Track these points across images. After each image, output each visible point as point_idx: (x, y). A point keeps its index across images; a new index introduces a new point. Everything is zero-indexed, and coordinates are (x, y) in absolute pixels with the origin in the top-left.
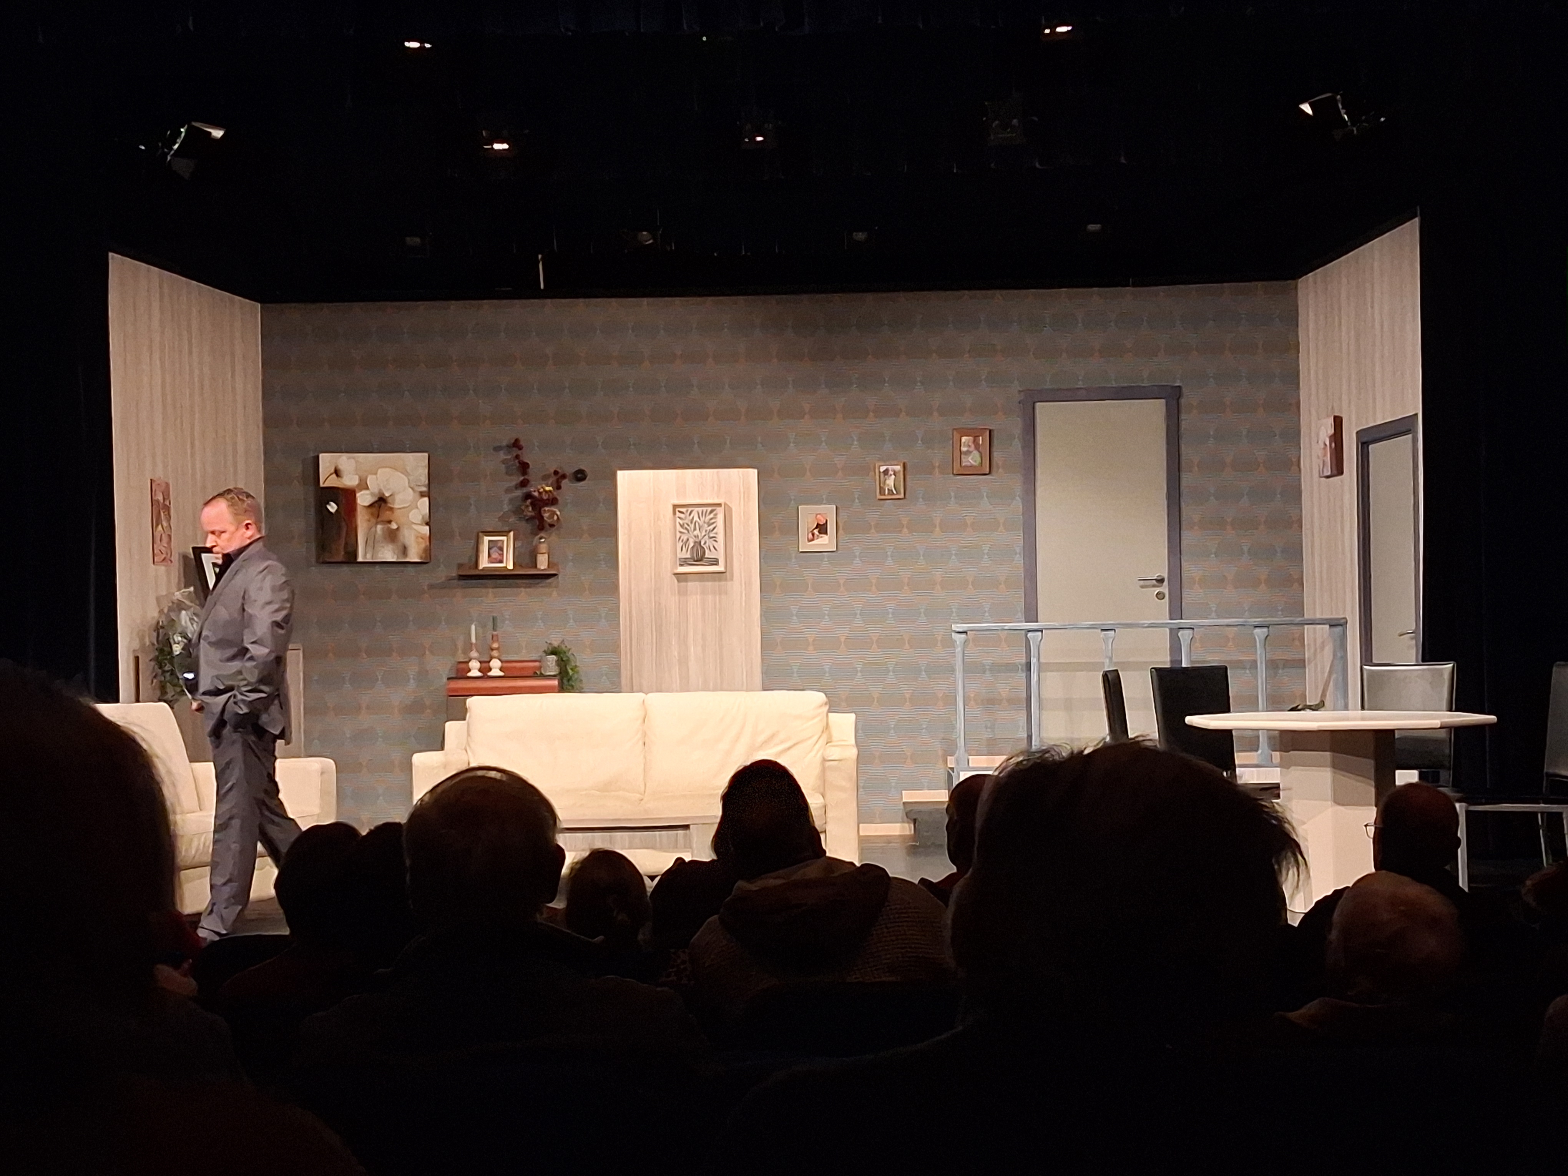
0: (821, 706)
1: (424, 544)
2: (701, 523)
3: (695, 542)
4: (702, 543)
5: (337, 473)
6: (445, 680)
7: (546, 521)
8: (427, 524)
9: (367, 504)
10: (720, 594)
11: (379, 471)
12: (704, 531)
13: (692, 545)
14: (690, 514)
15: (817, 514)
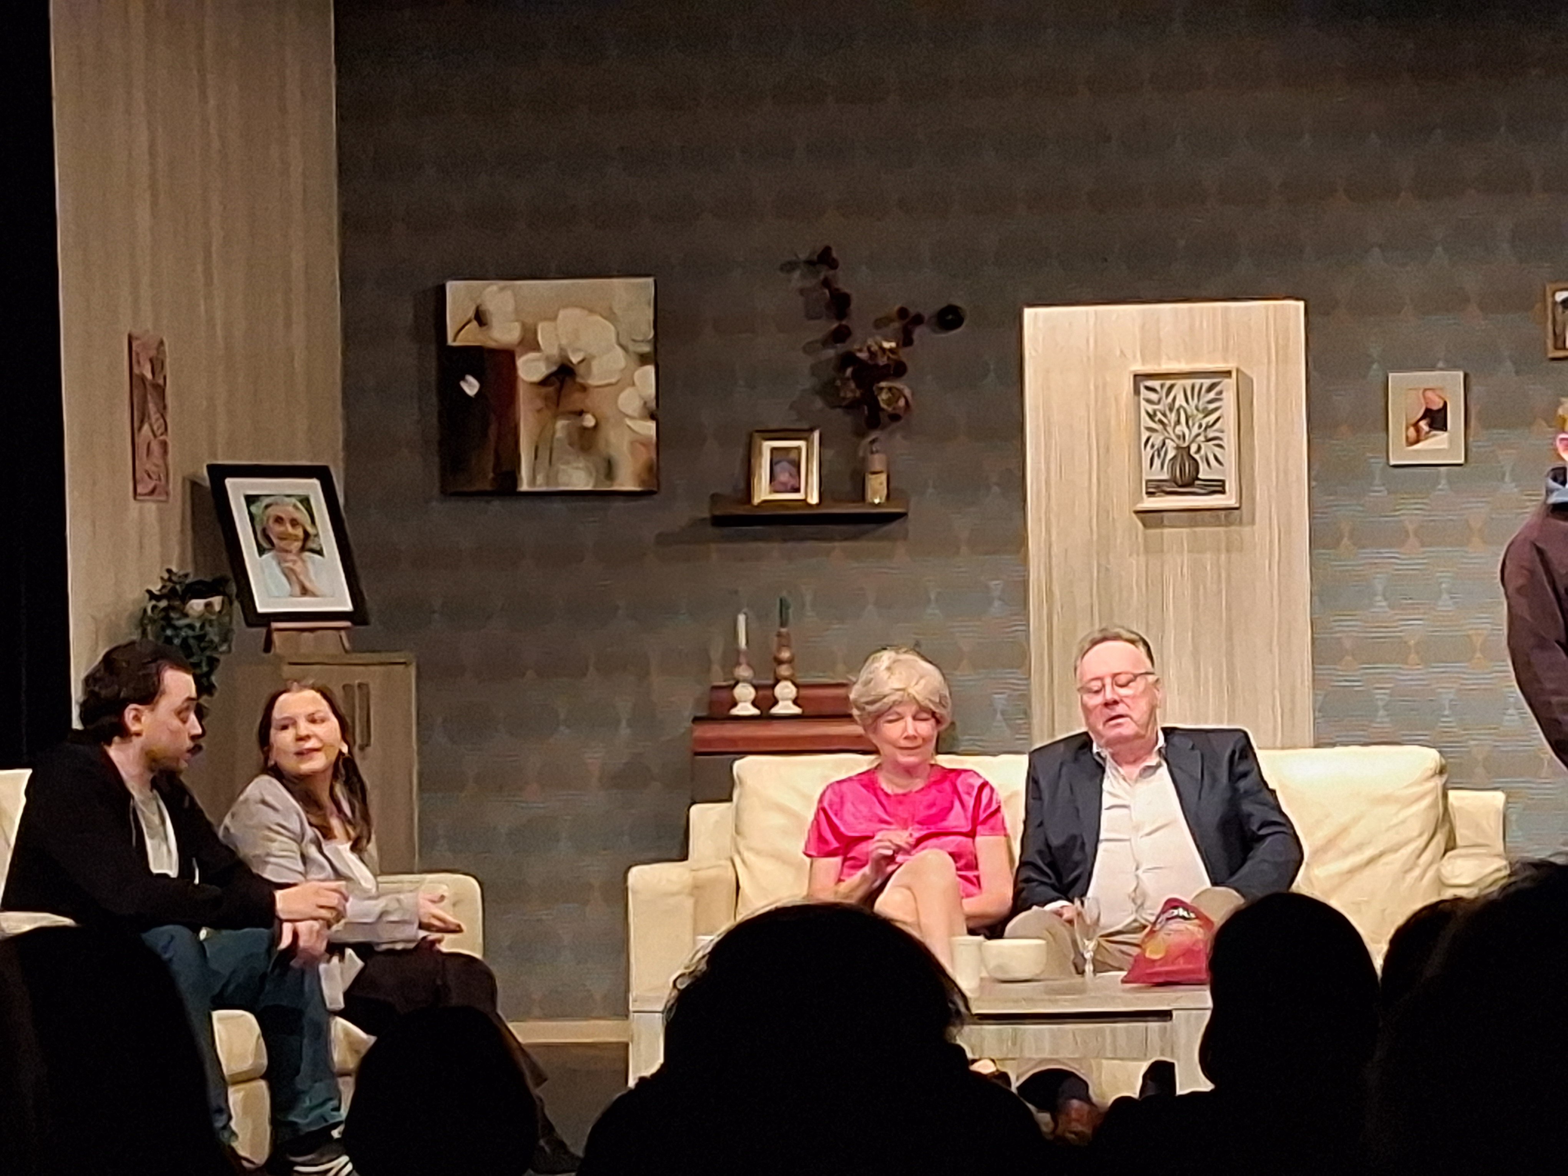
0: (1433, 776)
1: (648, 455)
2: (1191, 410)
3: (1178, 448)
4: (1194, 448)
5: (480, 318)
6: (688, 724)
7: (883, 410)
8: (653, 416)
9: (537, 377)
10: (1228, 551)
11: (562, 314)
12: (1197, 425)
13: (1171, 454)
14: (1168, 394)
15: (1425, 390)
